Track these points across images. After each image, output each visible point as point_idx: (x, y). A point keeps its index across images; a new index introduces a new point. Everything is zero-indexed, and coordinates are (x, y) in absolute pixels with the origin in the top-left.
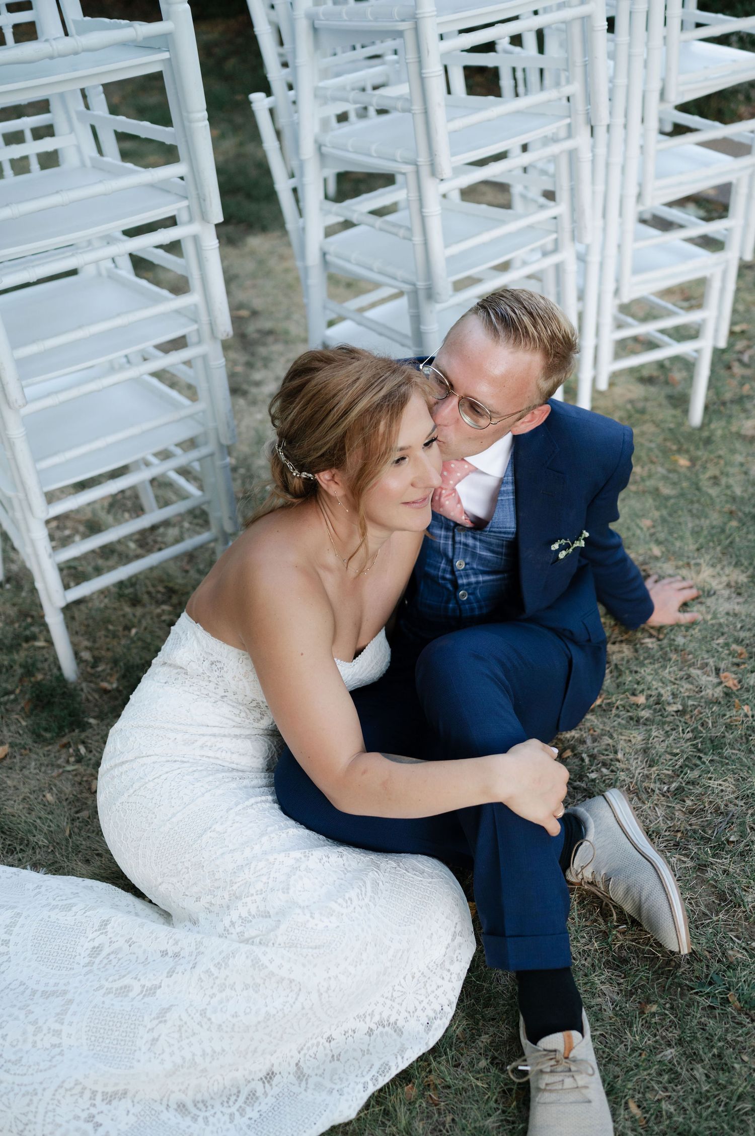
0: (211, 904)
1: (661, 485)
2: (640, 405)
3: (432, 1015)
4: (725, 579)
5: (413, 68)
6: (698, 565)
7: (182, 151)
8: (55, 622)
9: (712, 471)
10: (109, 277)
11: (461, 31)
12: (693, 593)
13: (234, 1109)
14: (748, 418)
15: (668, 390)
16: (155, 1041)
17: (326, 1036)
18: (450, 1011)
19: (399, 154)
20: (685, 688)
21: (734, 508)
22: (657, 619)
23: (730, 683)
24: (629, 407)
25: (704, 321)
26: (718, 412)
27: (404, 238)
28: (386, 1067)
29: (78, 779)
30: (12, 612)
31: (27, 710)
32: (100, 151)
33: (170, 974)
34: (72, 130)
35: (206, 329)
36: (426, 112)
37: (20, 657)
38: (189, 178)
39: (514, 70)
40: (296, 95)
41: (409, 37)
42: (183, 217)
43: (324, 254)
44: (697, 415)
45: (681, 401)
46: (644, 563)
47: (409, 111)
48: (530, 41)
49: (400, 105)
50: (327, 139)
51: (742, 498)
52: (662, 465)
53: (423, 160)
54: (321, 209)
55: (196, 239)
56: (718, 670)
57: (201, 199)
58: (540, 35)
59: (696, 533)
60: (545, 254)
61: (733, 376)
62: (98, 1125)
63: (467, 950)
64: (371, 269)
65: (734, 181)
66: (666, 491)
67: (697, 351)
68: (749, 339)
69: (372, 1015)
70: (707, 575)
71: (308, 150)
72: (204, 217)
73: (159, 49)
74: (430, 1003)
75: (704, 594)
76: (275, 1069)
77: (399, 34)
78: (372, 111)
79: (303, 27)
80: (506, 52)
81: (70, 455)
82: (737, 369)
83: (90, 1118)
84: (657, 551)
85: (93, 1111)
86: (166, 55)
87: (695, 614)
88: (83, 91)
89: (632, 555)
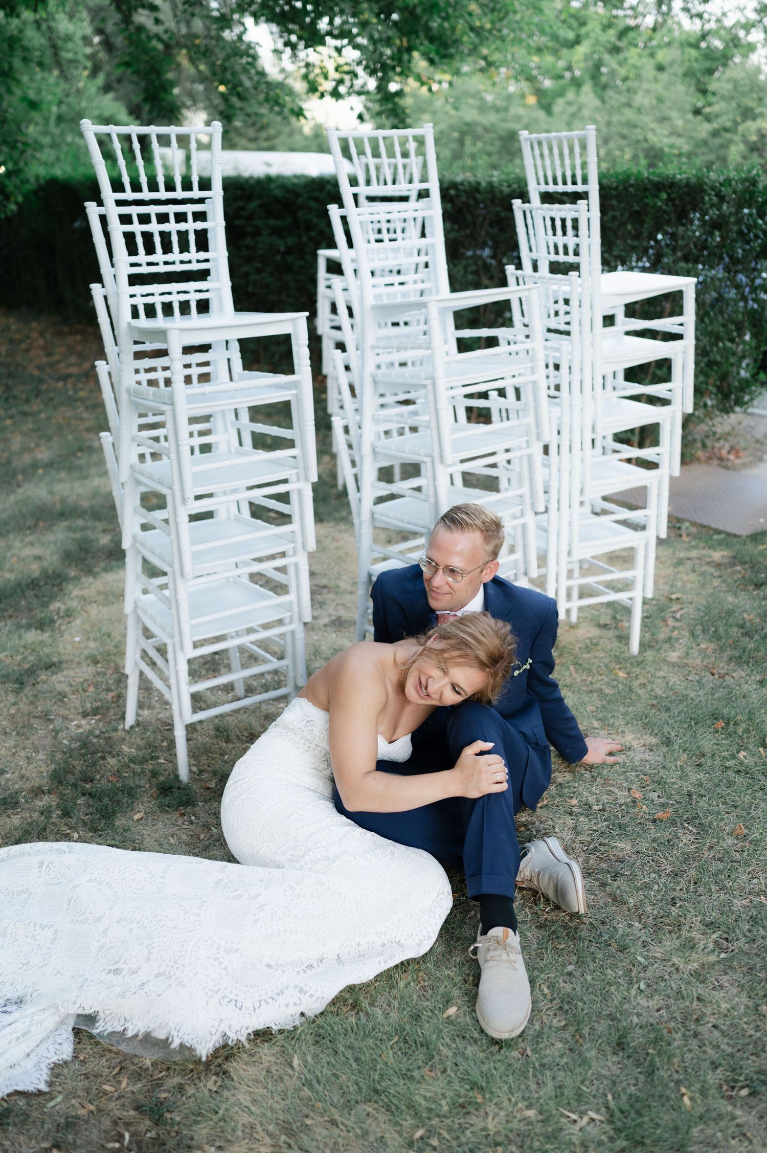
0: (293, 856)
1: (604, 687)
2: (595, 641)
3: (422, 938)
4: (642, 742)
5: (432, 404)
6: (623, 732)
7: (297, 443)
8: (180, 734)
9: (642, 680)
10: (235, 520)
11: (464, 386)
12: (619, 747)
13: (300, 970)
14: (674, 651)
15: (617, 633)
16: (256, 921)
17: (357, 941)
18: (435, 937)
19: (422, 451)
20: (605, 798)
21: (655, 702)
22: (589, 758)
23: (637, 796)
24: (588, 641)
25: (634, 577)
26: (651, 647)
27: (424, 500)
28: (392, 957)
29: (191, 833)
30: (142, 743)
31: (154, 795)
32: (241, 444)
33: (266, 888)
34: (226, 430)
35: (300, 546)
36: (438, 428)
37: (149, 766)
38: (300, 458)
39: (500, 410)
40: (361, 419)
41: (430, 387)
42: (293, 479)
43: (373, 514)
44: (635, 646)
45: (624, 639)
46: (587, 730)
47: (429, 427)
48: (511, 393)
49: (423, 424)
50: (379, 444)
51: (661, 697)
52: (607, 676)
53: (436, 454)
54: (373, 486)
55: (300, 491)
56: (629, 790)
57: (306, 468)
58: (517, 391)
59: (625, 714)
60: (515, 518)
61: (667, 625)
62: (220, 963)
63: (445, 902)
64: (403, 521)
65: (648, 485)
66: (608, 691)
67: (631, 599)
68: (682, 604)
69: (385, 934)
70: (630, 738)
71: (366, 450)
72: (307, 479)
73: (290, 389)
74: (421, 931)
75: (625, 749)
76: (325, 956)
77: (425, 386)
78: (407, 430)
79: (368, 382)
80: (494, 400)
81: (209, 618)
82: (671, 622)
83: (217, 959)
84: (596, 724)
85: (218, 955)
86: (295, 392)
87: (619, 759)
88: (236, 410)
89: (579, 726)
